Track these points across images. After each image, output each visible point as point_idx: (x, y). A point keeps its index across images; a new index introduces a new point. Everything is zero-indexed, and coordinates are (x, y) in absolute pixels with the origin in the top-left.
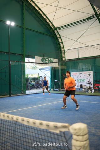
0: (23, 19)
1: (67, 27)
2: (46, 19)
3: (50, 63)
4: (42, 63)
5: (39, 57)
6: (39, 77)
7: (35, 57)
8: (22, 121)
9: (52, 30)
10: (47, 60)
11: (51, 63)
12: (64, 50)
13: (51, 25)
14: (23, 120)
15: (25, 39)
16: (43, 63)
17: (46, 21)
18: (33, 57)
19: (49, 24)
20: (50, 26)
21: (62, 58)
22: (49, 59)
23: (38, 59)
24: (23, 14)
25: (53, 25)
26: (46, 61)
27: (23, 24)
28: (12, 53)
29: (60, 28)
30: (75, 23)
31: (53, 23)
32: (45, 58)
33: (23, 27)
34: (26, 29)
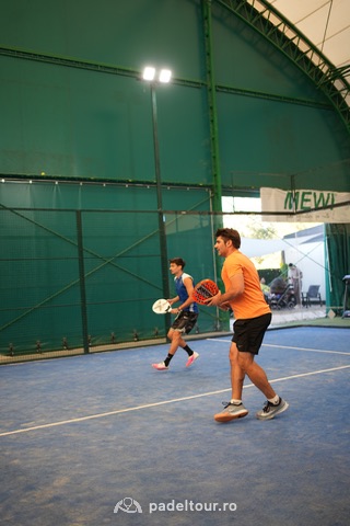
0: (205, 55)
4: (288, 210)
5: (274, 191)
7: (262, 190)
15: (216, 129)
16: (293, 210)
18: (249, 191)
22: (318, 193)
23: (274, 197)
24: (204, 37)
26: (306, 205)
28: (170, 184)
32: (301, 192)
33: (209, 84)
34: (220, 89)
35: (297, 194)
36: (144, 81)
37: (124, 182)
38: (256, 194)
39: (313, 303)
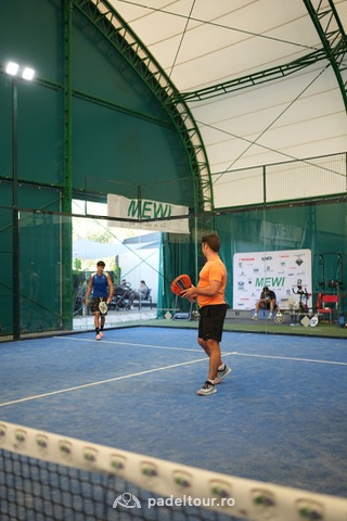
0: (63, 58)
1: (223, 91)
2: (146, 62)
3: (160, 219)
4: (130, 217)
5: (120, 198)
6: (119, 270)
7: (109, 196)
8: (146, 478)
9: (166, 102)
10: (149, 210)
11: (162, 219)
12: (210, 175)
13: (163, 83)
14: (153, 473)
15: (71, 132)
16: (136, 217)
17: (145, 68)
18: (98, 197)
19: (156, 82)
20: (159, 86)
21: (201, 203)
22: (158, 204)
23: (118, 204)
24: (63, 41)
25: (172, 86)
26: (147, 213)
27: (64, 76)
28: (23, 182)
29: (196, 94)
30: (251, 78)
31: (171, 78)
32: (143, 201)
33: (66, 88)
34: (76, 94)
35: (140, 203)
36: (6, 75)
38: (104, 200)
39: (144, 305)
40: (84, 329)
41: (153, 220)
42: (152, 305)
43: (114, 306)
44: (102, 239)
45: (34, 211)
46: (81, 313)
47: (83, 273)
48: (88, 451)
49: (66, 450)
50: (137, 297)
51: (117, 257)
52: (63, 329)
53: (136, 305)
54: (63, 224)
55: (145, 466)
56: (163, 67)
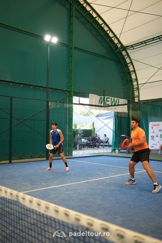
0: (70, 32)
1: (145, 44)
2: (108, 32)
3: (113, 106)
4: (100, 105)
5: (95, 96)
6: (94, 129)
7: (90, 94)
9: (117, 51)
10: (109, 101)
11: (115, 105)
12: (138, 85)
13: (116, 41)
15: (73, 66)
16: (102, 105)
17: (107, 35)
18: (85, 95)
19: (112, 41)
20: (114, 43)
21: (133, 98)
22: (113, 98)
23: (94, 98)
24: (70, 24)
25: (120, 42)
26: (108, 103)
27: (70, 40)
28: (51, 88)
29: (132, 46)
30: (159, 38)
31: (120, 39)
32: (106, 97)
33: (71, 46)
34: (76, 48)
35: (104, 98)
36: (45, 41)
37: (31, 85)
38: (87, 97)
39: (105, 146)
40: (78, 156)
41: (110, 106)
42: (109, 146)
43: (92, 145)
44: (87, 115)
45: (56, 102)
46: (76, 149)
47: (77, 130)
48: (77, 217)
49: (67, 215)
50: (102, 142)
51: (93, 123)
52: (68, 156)
53: (102, 146)
54: (69, 108)
55: (103, 226)
56: (116, 34)
